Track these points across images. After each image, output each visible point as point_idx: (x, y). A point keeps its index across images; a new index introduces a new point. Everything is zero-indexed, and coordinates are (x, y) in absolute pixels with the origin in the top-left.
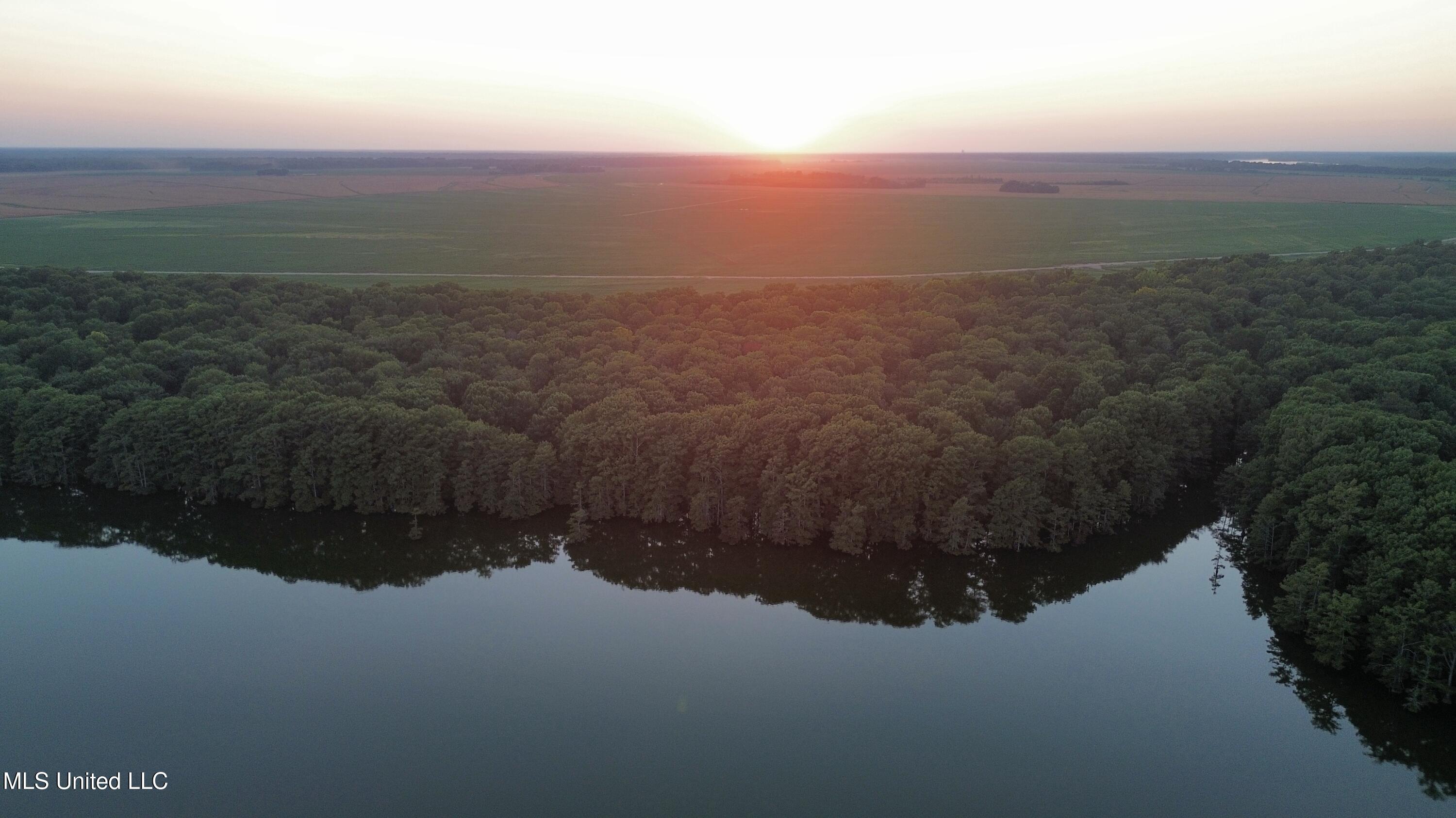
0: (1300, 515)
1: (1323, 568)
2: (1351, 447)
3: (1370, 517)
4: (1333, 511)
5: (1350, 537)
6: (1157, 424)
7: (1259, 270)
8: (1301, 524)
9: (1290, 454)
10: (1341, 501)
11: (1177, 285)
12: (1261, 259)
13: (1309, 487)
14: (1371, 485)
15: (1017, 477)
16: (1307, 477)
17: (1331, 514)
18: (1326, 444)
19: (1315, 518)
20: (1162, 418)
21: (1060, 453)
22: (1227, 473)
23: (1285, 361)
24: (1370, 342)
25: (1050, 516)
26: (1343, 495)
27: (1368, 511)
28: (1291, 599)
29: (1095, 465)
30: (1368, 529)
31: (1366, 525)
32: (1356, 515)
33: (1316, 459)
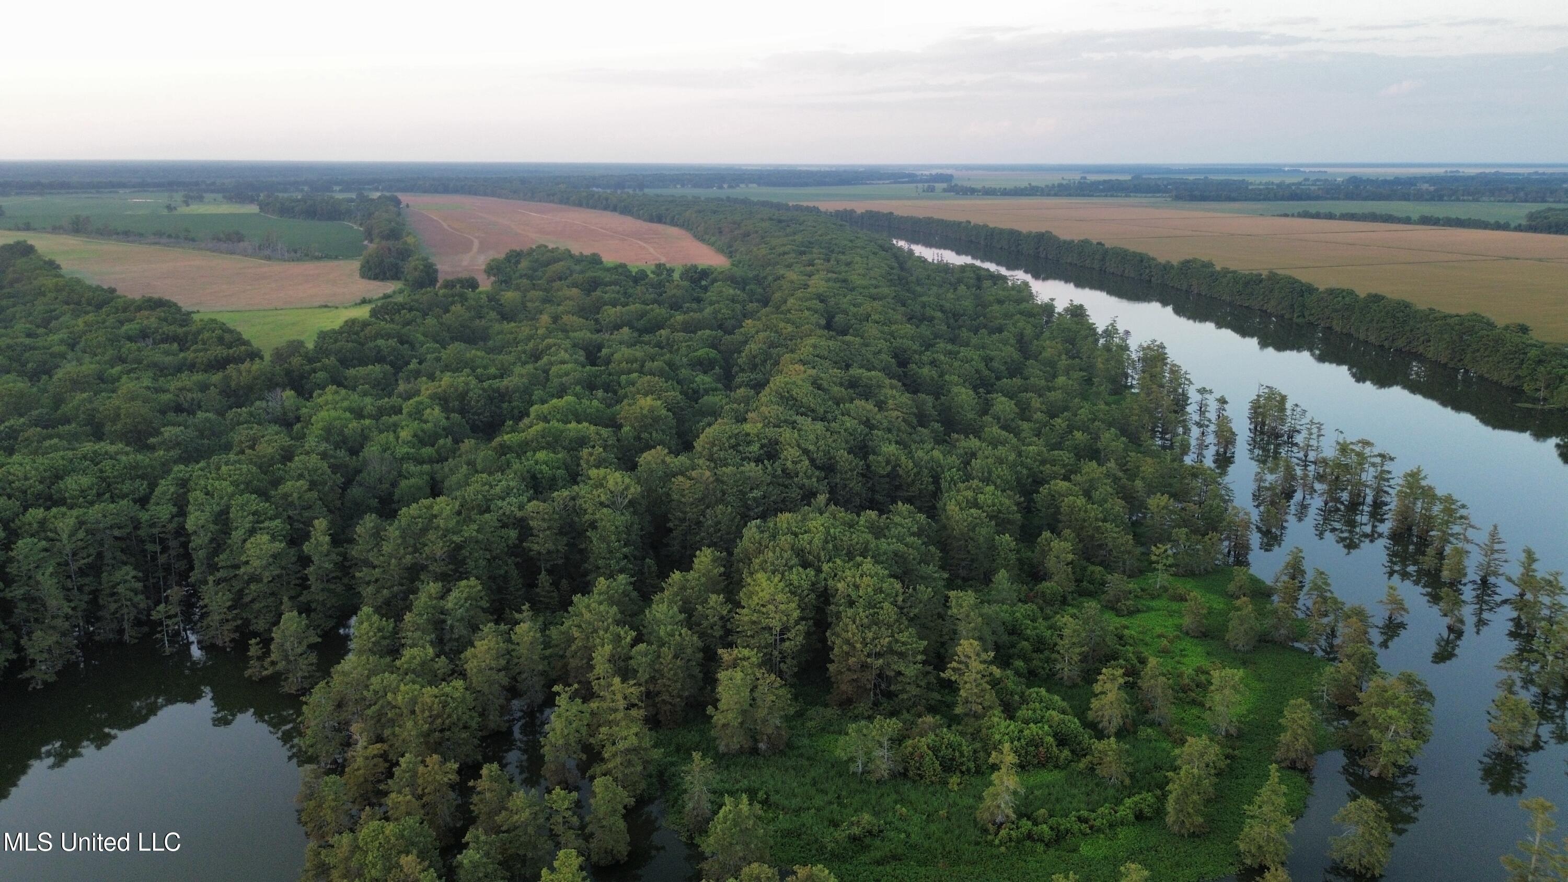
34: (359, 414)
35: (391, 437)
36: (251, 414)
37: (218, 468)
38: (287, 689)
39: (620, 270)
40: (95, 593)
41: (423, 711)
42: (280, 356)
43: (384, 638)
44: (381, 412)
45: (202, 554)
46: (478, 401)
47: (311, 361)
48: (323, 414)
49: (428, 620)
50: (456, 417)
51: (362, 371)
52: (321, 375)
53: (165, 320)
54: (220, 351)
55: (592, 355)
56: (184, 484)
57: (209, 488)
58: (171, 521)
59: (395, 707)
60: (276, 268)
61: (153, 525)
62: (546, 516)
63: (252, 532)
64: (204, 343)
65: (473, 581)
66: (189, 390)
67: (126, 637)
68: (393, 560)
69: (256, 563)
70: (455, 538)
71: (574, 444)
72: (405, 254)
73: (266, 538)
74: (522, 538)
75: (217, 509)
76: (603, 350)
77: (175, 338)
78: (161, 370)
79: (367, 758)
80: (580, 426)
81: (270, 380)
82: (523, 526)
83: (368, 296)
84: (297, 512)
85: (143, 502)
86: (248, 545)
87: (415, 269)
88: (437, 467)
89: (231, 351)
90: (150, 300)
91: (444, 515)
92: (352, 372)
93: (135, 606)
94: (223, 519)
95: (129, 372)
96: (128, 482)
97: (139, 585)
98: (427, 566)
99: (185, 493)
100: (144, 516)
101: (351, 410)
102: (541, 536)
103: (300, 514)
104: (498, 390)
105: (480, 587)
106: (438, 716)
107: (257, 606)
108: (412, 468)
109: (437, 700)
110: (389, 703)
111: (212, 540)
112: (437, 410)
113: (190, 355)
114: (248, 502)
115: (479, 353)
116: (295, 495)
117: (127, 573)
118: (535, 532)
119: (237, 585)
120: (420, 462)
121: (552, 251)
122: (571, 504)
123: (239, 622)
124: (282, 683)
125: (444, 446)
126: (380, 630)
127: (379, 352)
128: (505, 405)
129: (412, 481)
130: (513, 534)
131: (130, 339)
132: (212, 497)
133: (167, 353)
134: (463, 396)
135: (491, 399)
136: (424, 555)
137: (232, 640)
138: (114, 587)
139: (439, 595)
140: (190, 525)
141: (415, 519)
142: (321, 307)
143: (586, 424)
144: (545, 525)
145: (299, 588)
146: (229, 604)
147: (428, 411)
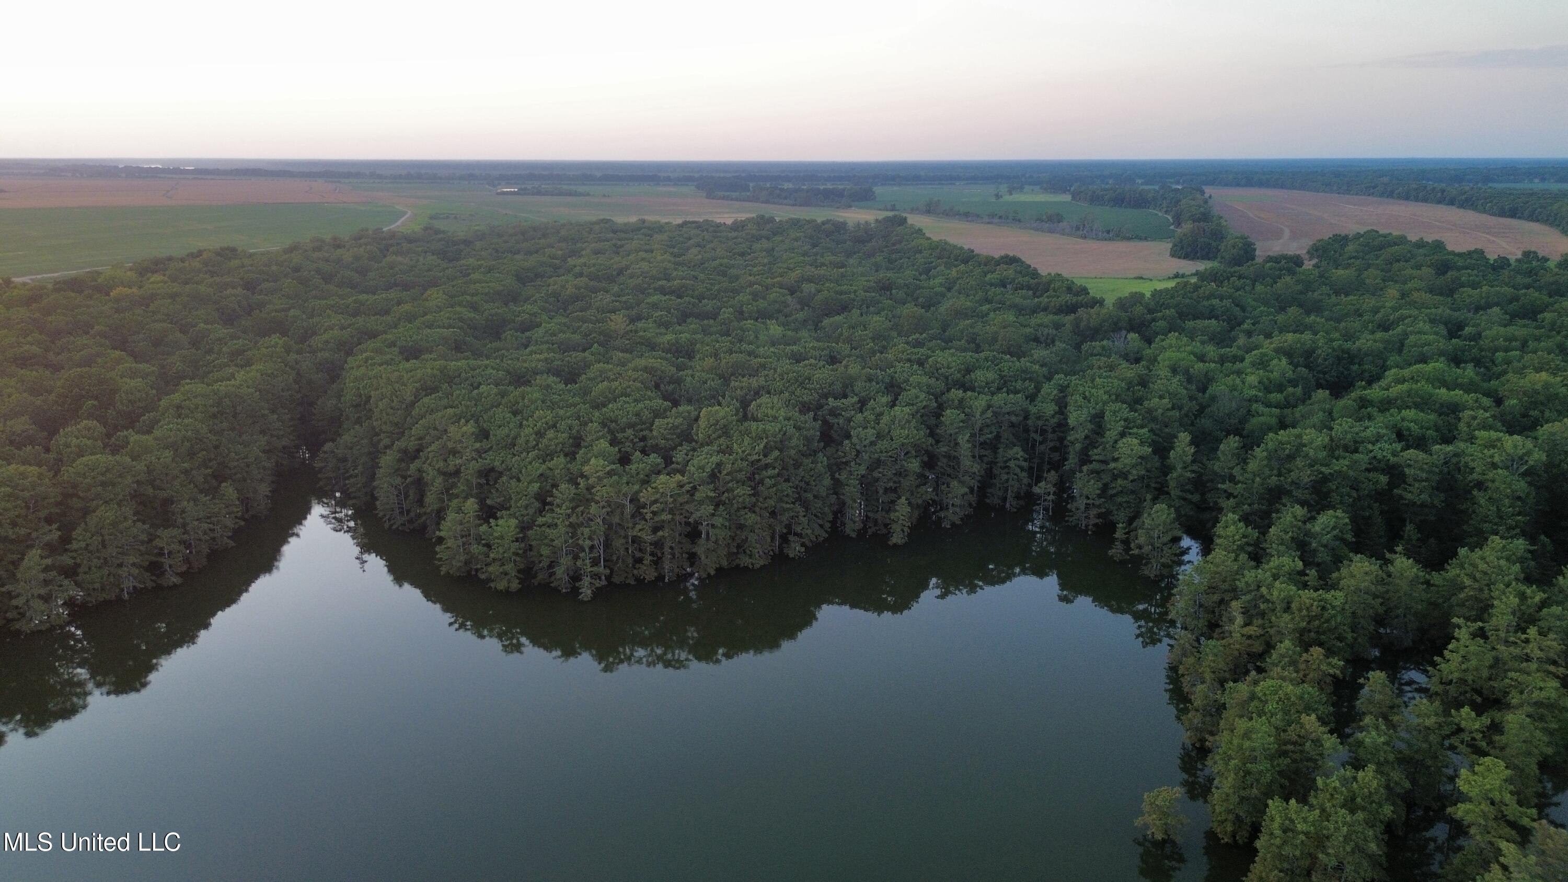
0: (425, 466)
1: (471, 505)
2: (440, 394)
3: (491, 447)
4: (454, 452)
5: (479, 471)
6: (234, 416)
7: (235, 263)
8: (430, 474)
9: (388, 414)
10: (461, 442)
11: (152, 283)
12: (229, 253)
13: (420, 439)
14: (477, 422)
15: (97, 507)
16: (417, 430)
17: (454, 455)
18: (417, 398)
19: (441, 464)
20: (239, 408)
21: (140, 466)
22: (325, 452)
23: (326, 336)
24: (387, 312)
25: (158, 543)
26: (460, 435)
27: (485, 444)
28: (450, 543)
29: (186, 472)
30: (494, 459)
31: (490, 456)
32: (477, 450)
33: (416, 412)
34: (1201, 358)
35: (1238, 381)
36: (1103, 348)
37: (1093, 381)
38: (1146, 572)
39: (1475, 256)
40: (992, 464)
41: (1300, 610)
42: (1122, 304)
43: (1248, 544)
44: (1222, 360)
45: (1078, 446)
46: (1325, 360)
47: (1151, 311)
48: (1168, 354)
49: (1292, 538)
50: (1303, 371)
51: (1200, 323)
52: (1162, 324)
53: (1020, 272)
54: (1068, 298)
55: (1454, 330)
56: (1063, 389)
57: (1087, 394)
58: (1053, 416)
59: (1268, 601)
60: (1092, 244)
61: (1039, 418)
62: (1425, 466)
63: (1123, 435)
64: (1054, 290)
65: (1339, 513)
66: (1047, 326)
67: (1008, 505)
68: (1258, 479)
69: (1127, 461)
70: (1323, 469)
71: (1445, 409)
72: (1218, 235)
73: (1136, 441)
74: (1392, 485)
75: (1093, 412)
76: (1467, 328)
77: (1029, 288)
78: (1020, 310)
79: (1243, 635)
80: (1452, 393)
81: (1116, 324)
82: (1396, 474)
83: (1181, 272)
84: (1158, 426)
85: (1032, 398)
86: (1120, 444)
87: (1234, 247)
88: (1287, 411)
89: (1080, 298)
90: (1007, 256)
91: (1314, 445)
92: (1190, 324)
93: (1019, 480)
94: (1098, 419)
95: (995, 310)
96: (1020, 382)
97: (1025, 464)
98: (1291, 491)
99: (1064, 397)
100: (1033, 410)
101: (1195, 355)
102: (1417, 485)
103: (1160, 430)
104: (1348, 352)
105: (1347, 520)
106: (1316, 617)
107: (1119, 499)
108: (1261, 408)
109: (1315, 603)
110: (1262, 596)
111: (1086, 437)
112: (1284, 361)
113: (1044, 300)
114: (1120, 410)
115: (1318, 319)
116: (1160, 411)
117: (1017, 452)
118: (1409, 480)
119: (1106, 478)
120: (1268, 405)
121: (1385, 236)
122: (1454, 460)
123: (1104, 510)
124: (1143, 568)
125: (1294, 394)
126: (1244, 536)
127: (1212, 311)
128: (1355, 367)
129: (1262, 418)
130: (1384, 479)
131: (991, 285)
132: (1089, 401)
133: (1025, 298)
134: (1309, 354)
135: (1339, 359)
136: (1290, 480)
137: (1095, 525)
138: (1006, 462)
139: (1302, 519)
140: (1072, 421)
141: (1283, 444)
142: (1136, 278)
143: (1458, 392)
144: (1424, 475)
145: (1157, 493)
146: (1098, 492)
147: (1275, 362)
